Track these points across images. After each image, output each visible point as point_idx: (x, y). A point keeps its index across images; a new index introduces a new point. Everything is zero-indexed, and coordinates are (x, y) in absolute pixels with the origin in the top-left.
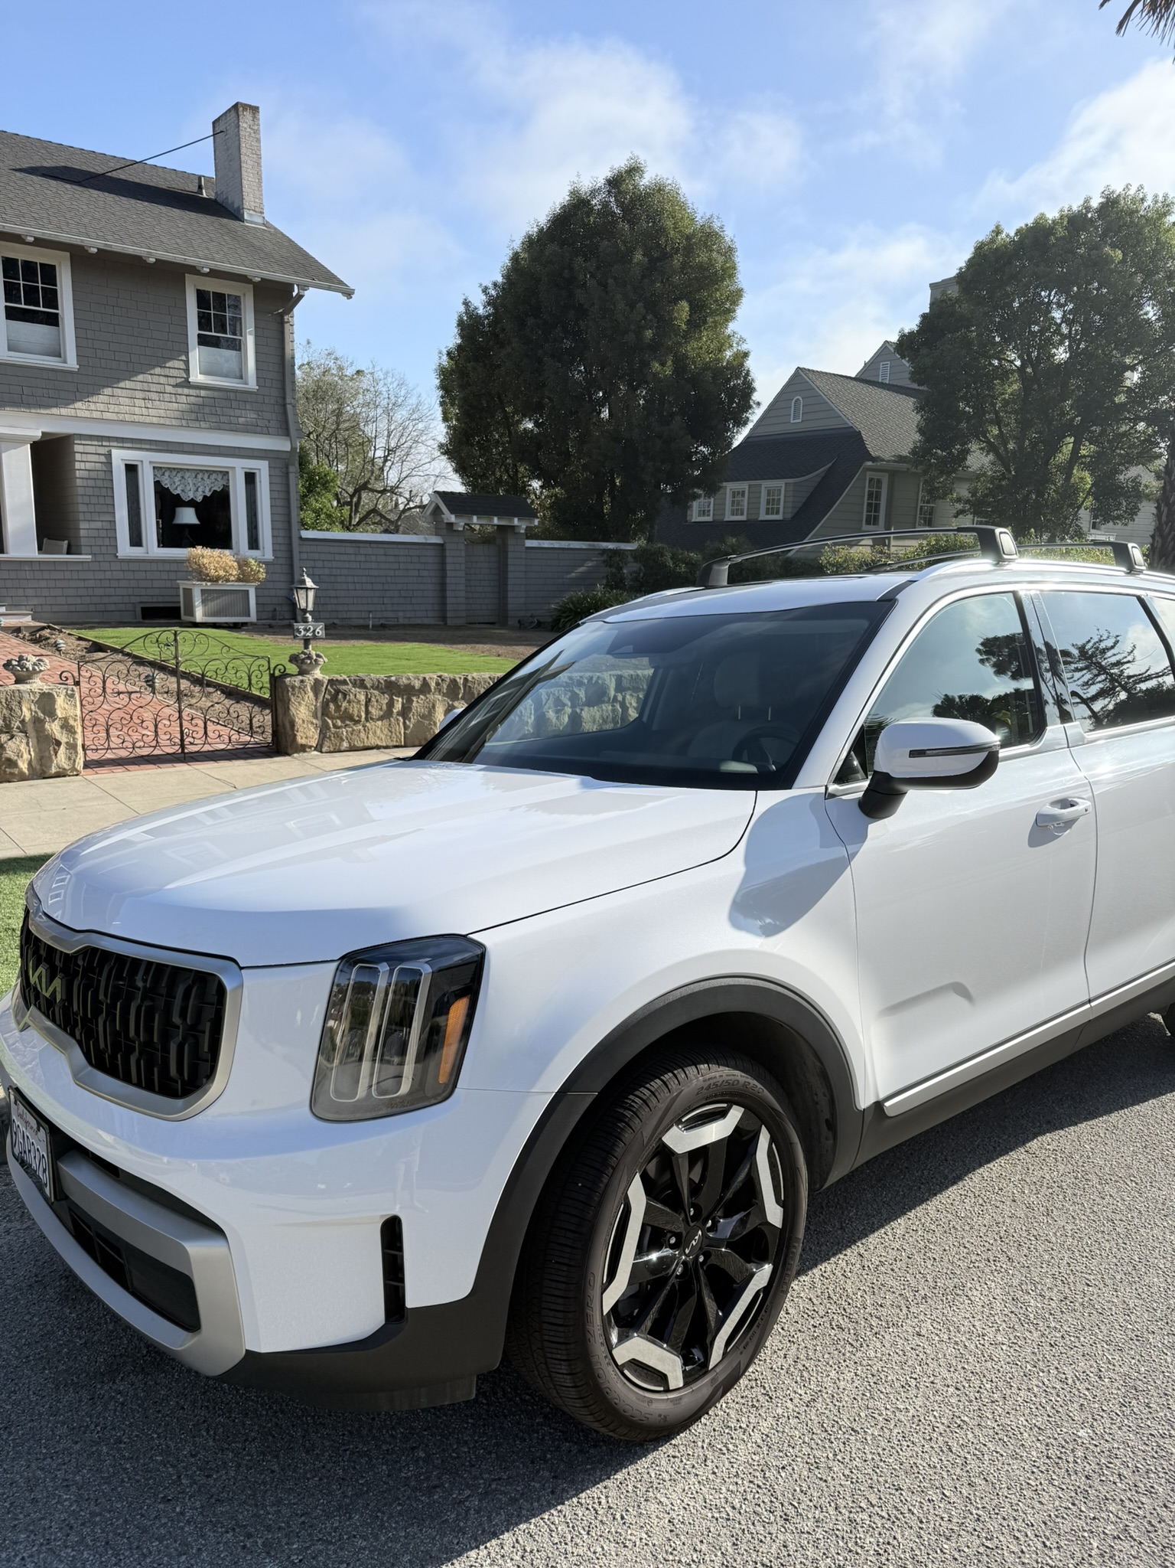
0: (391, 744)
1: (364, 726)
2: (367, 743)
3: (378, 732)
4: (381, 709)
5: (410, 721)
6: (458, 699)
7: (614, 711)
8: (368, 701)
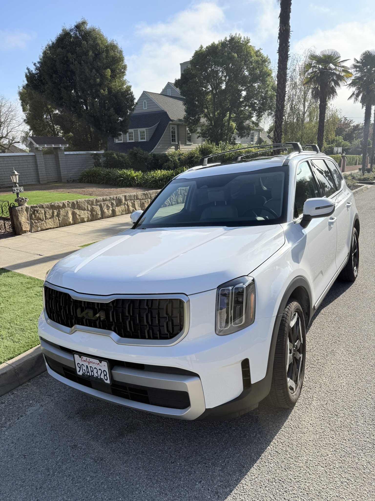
0: (55, 227)
1: (45, 222)
2: (47, 228)
3: (50, 223)
4: (50, 215)
5: (60, 218)
6: (75, 209)
7: (125, 207)
8: (45, 213)
